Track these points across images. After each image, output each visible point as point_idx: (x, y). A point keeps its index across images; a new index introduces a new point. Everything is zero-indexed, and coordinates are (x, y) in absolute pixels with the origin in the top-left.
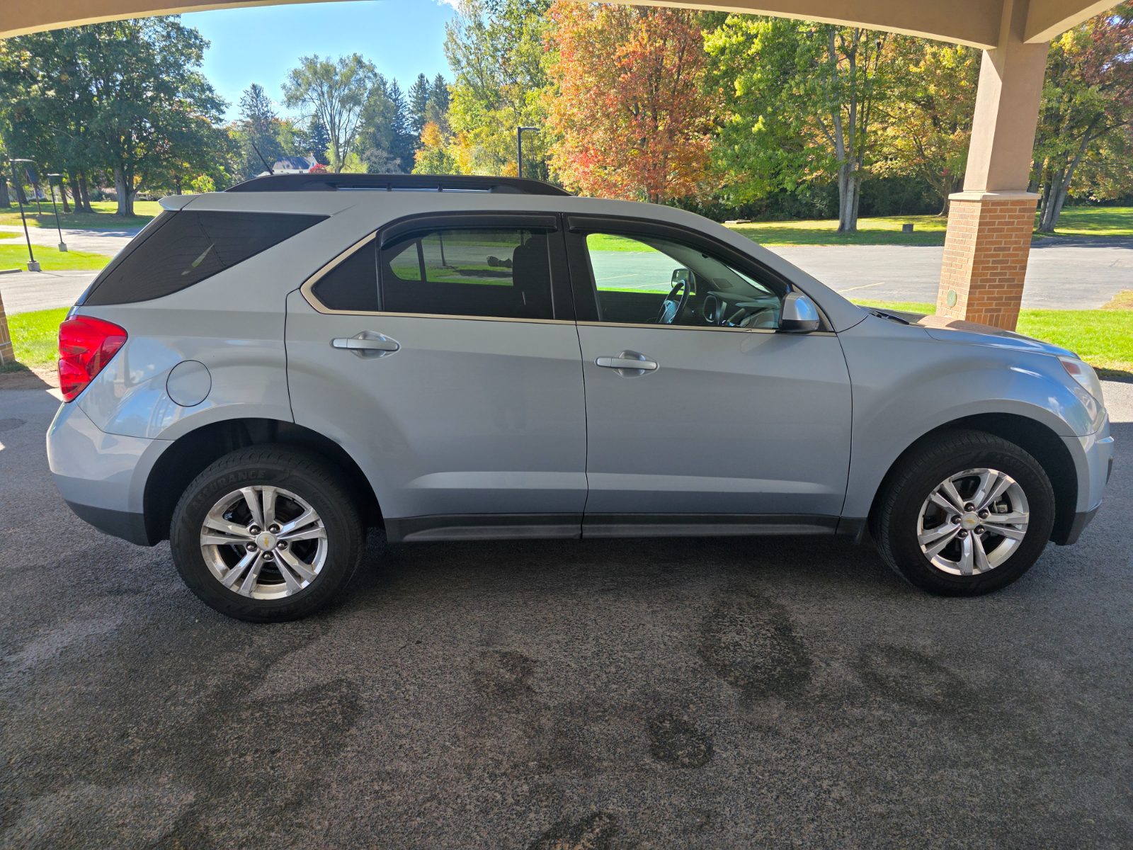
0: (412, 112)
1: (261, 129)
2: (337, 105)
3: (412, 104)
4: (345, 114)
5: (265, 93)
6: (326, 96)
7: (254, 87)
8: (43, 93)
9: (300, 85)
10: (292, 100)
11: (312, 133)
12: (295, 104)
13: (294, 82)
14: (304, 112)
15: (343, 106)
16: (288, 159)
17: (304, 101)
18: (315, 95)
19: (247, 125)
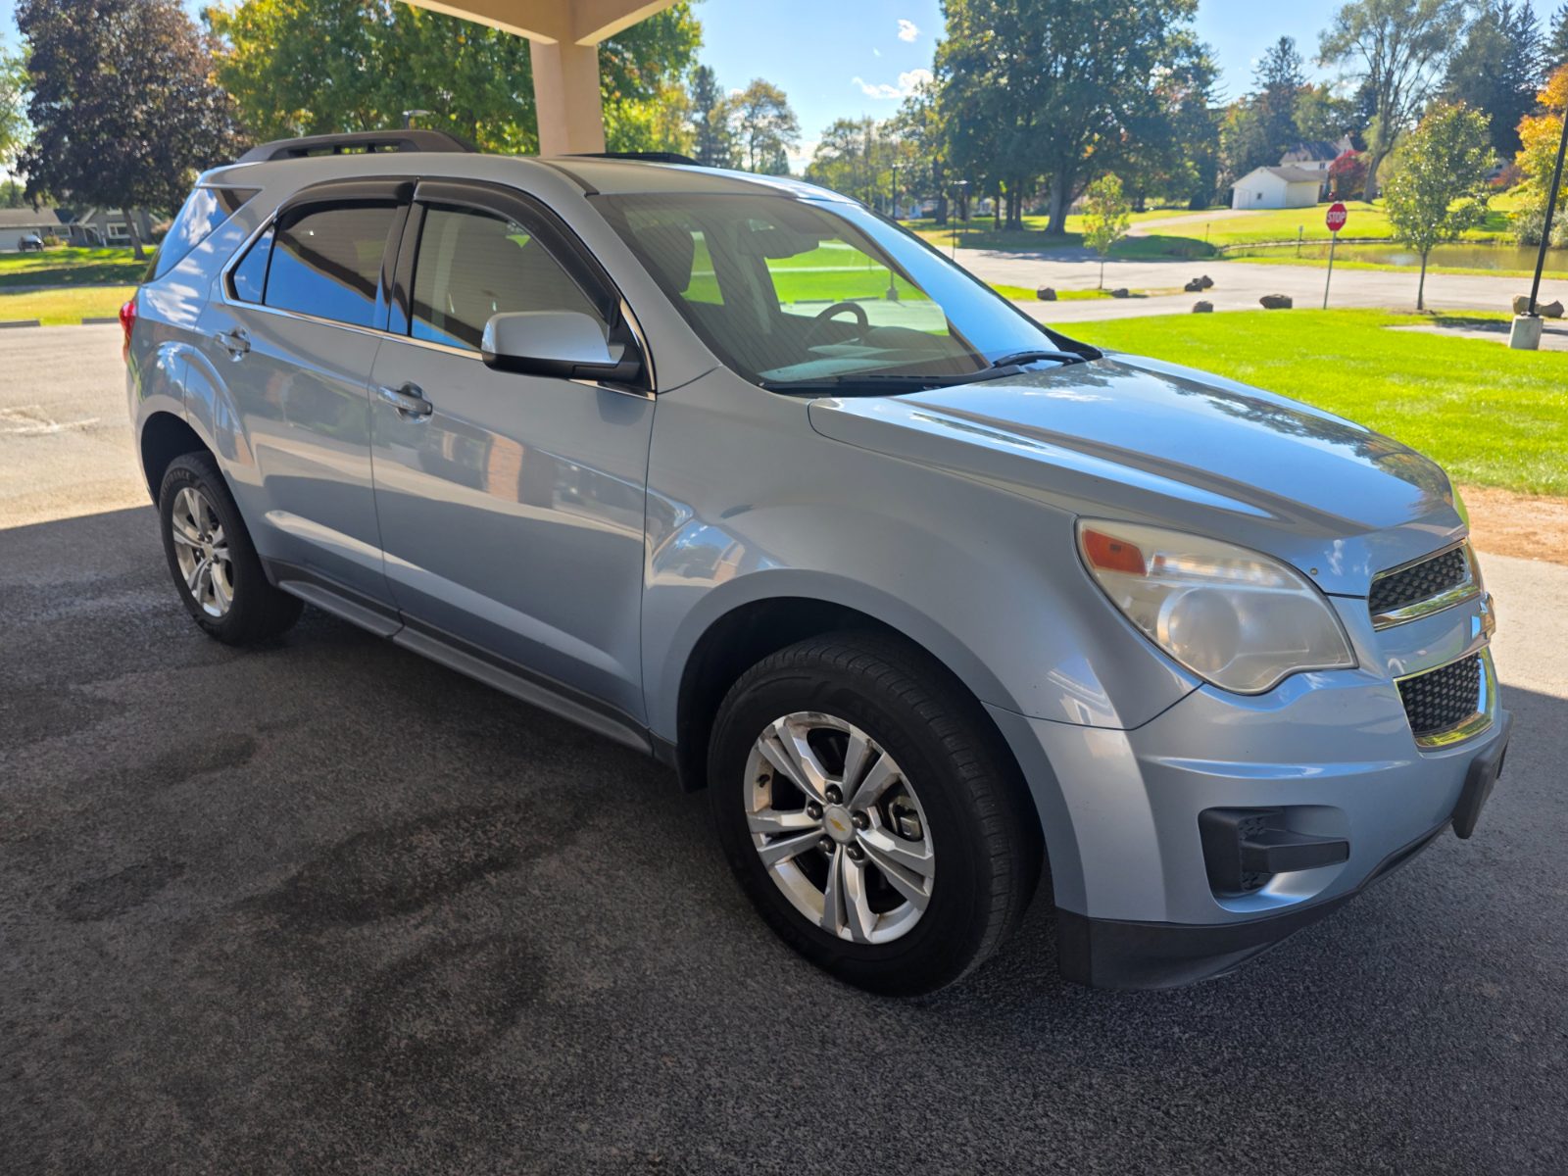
0: (1549, 51)
1: (1279, 103)
2: (1403, 52)
3: (1552, 37)
4: (1414, 65)
5: (1296, 49)
6: (1386, 43)
7: (1284, 41)
8: (996, 82)
9: (1347, 29)
10: (1331, 52)
11: (1359, 103)
12: (1332, 60)
13: (1341, 26)
14: (1345, 71)
15: (1413, 54)
16: (1308, 146)
17: (1349, 53)
18: (1371, 40)
19: (1259, 99)
